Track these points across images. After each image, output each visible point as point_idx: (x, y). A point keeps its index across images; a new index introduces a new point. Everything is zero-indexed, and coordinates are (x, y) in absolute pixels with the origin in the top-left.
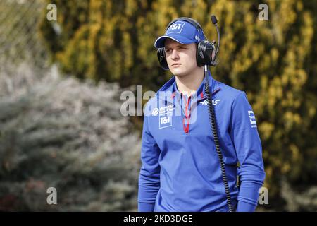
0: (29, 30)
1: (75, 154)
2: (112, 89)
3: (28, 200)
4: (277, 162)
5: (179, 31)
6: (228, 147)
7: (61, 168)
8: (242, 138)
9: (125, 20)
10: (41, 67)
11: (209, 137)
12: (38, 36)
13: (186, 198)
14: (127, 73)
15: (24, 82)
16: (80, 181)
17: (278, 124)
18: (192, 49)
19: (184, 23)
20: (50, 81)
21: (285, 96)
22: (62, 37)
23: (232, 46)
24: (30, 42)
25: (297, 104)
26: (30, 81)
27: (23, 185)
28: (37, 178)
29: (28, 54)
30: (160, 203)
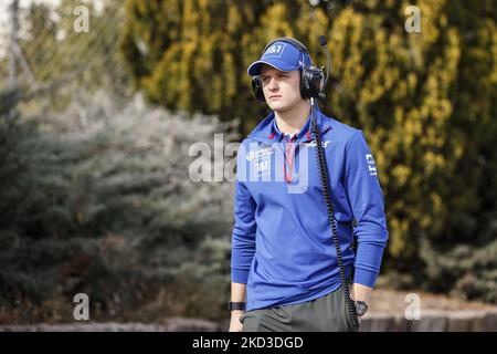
0: (107, 50)
1: (164, 203)
2: (209, 122)
3: (105, 261)
4: (415, 214)
5: (278, 54)
6: (341, 200)
7: (146, 221)
8: (359, 189)
9: (227, 38)
10: (122, 95)
11: (316, 188)
12: (118, 57)
13: (290, 264)
14: (229, 103)
15: (101, 113)
16: (170, 238)
17: (417, 167)
18: (295, 77)
19: (286, 44)
20: (133, 112)
21: (425, 133)
22: (148, 58)
23: (359, 70)
24: (109, 64)
25: (440, 142)
26: (108, 113)
27: (99, 242)
28: (117, 233)
29: (106, 80)
30: (255, 270)
